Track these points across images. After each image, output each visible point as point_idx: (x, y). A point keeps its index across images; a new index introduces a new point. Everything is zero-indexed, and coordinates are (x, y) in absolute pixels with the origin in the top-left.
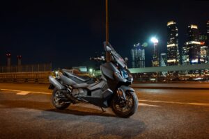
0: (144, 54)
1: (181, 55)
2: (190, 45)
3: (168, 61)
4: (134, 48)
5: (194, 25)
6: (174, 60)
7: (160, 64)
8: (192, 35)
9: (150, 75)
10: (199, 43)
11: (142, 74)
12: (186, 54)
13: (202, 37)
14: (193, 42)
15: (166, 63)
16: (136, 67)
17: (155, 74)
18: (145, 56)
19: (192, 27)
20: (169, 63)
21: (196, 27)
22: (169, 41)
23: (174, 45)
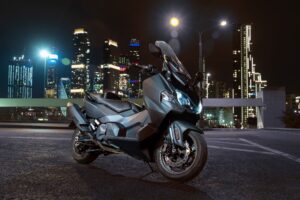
0: (31, 75)
1: (92, 82)
2: (106, 70)
3: (72, 91)
4: (14, 63)
5: (113, 40)
6: (81, 91)
7: (58, 95)
8: (107, 55)
9: (39, 111)
10: (118, 68)
11: (25, 110)
12: (99, 83)
13: (123, 60)
14: (110, 66)
15: (68, 93)
16: (15, 96)
17: (49, 110)
18: (33, 78)
19: (111, 43)
20: (73, 94)
21: (115, 44)
22: (75, 59)
23: (82, 66)
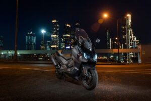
0: (35, 40)
1: (60, 43)
2: (65, 37)
3: (52, 46)
4: (28, 35)
5: (69, 24)
6: (55, 46)
7: (46, 48)
8: (67, 31)
9: (39, 55)
11: (33, 55)
12: (63, 43)
14: (68, 35)
15: (50, 48)
16: (29, 49)
17: (42, 55)
19: (67, 25)
20: (52, 48)
21: (69, 26)
22: (53, 33)
23: (56, 36)
